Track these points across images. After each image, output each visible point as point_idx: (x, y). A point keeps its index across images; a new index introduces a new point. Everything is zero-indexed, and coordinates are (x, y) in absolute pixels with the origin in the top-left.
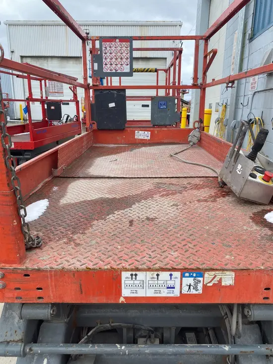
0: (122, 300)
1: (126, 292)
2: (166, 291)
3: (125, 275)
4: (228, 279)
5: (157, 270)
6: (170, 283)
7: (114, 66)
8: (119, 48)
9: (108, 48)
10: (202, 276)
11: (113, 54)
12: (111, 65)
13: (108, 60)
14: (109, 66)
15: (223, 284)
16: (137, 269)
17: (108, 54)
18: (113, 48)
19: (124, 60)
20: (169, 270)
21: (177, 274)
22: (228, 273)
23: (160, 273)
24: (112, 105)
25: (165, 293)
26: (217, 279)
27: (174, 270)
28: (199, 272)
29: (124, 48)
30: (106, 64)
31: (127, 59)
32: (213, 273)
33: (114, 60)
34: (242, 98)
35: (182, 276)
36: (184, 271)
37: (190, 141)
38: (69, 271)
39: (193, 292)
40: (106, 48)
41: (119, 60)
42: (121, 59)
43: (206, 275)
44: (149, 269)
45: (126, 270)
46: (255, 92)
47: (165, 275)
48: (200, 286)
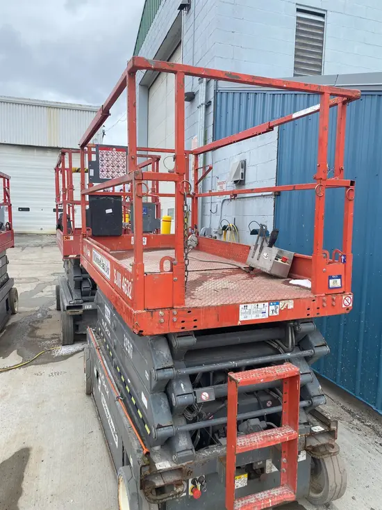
0: (239, 323)
1: (242, 318)
2: (262, 315)
3: (241, 307)
4: (291, 305)
5: (257, 302)
6: (264, 310)
7: (111, 173)
8: (116, 157)
9: (105, 156)
10: (278, 304)
11: (110, 162)
12: (108, 171)
13: (105, 167)
14: (105, 173)
15: (289, 308)
16: (247, 303)
17: (105, 162)
18: (110, 156)
19: (121, 168)
20: (263, 302)
21: (267, 304)
22: (290, 301)
23: (259, 304)
24: (109, 211)
25: (261, 316)
26: (286, 305)
27: (266, 301)
28: (277, 302)
29: (121, 157)
30: (102, 171)
31: (124, 167)
32: (283, 302)
33: (110, 167)
34: (209, 205)
35: (269, 305)
36: (270, 302)
37: (190, 245)
38: (213, 306)
39: (275, 314)
40: (102, 155)
41: (116, 168)
42: (118, 167)
43: (281, 304)
44: (254, 302)
45: (242, 304)
46: (224, 200)
47: (261, 305)
48: (278, 310)
